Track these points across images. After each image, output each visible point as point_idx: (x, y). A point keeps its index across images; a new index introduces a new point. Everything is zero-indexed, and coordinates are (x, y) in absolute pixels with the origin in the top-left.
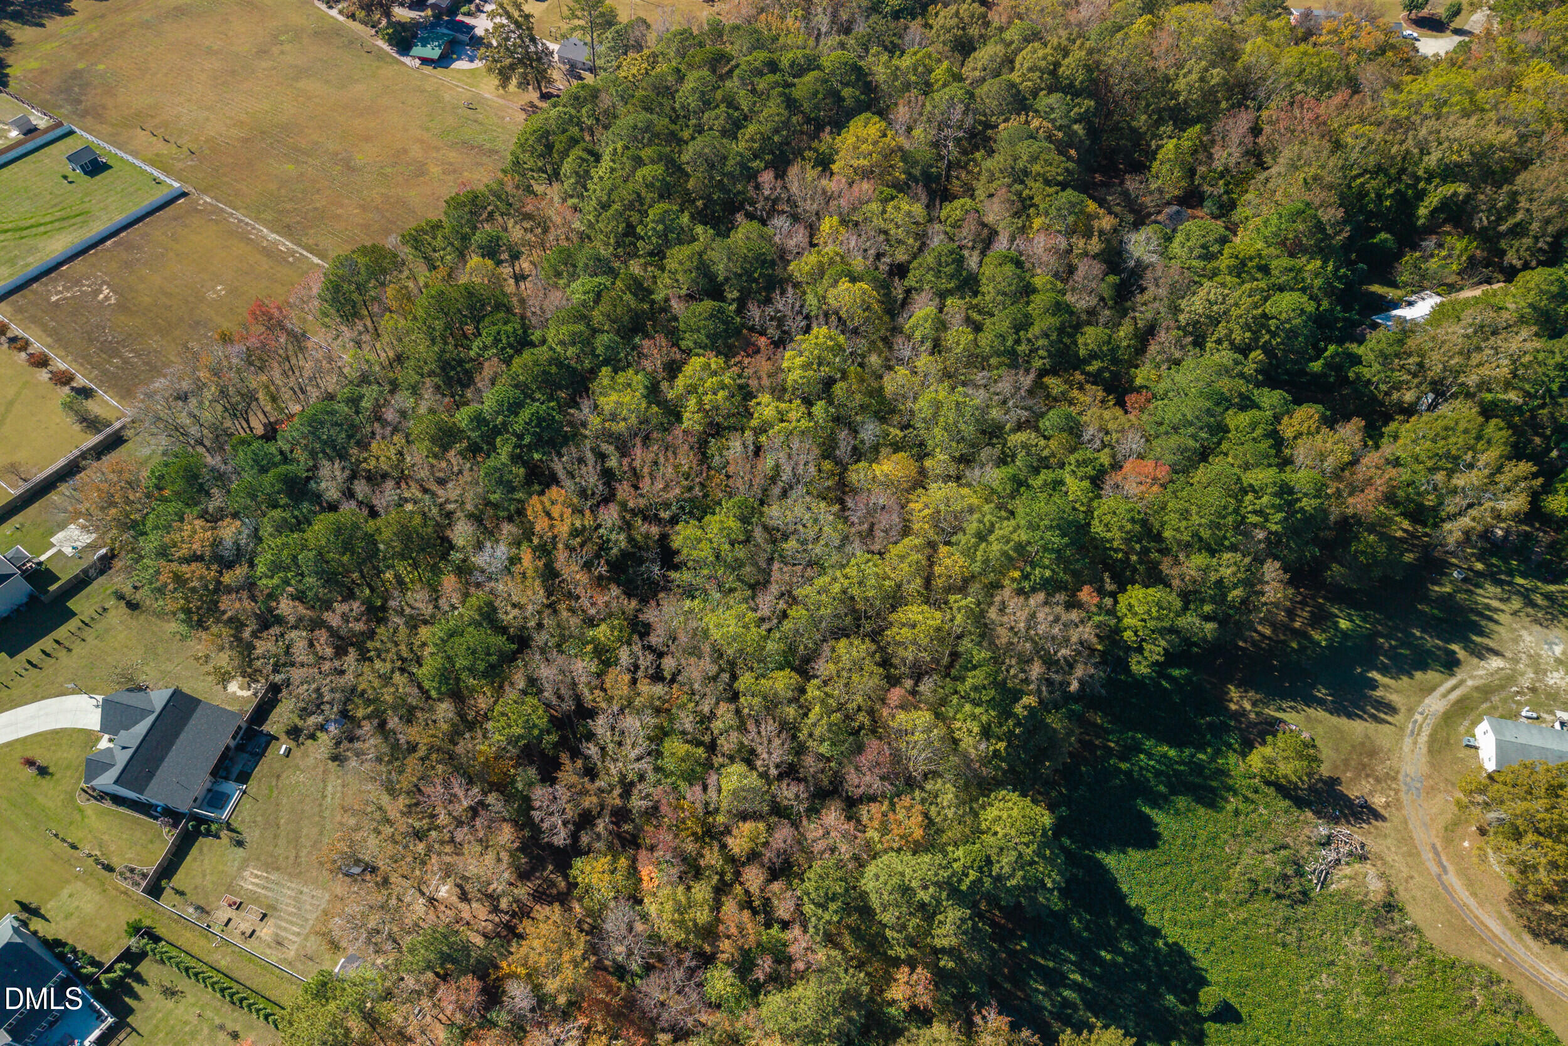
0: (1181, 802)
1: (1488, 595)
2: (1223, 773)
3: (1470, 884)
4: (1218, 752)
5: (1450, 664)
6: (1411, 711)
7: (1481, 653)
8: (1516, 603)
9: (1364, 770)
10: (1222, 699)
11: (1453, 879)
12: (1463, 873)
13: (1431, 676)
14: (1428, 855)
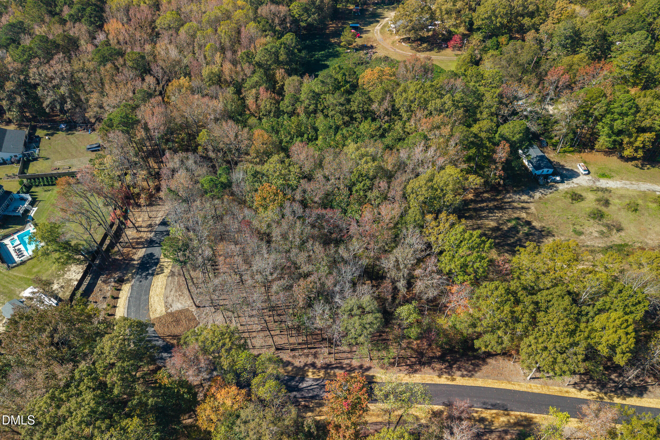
0: (331, 59)
1: (379, 11)
2: (337, 51)
3: (402, 50)
4: (334, 49)
5: (378, 22)
6: (373, 30)
7: (384, 18)
8: (386, 10)
9: (368, 41)
10: (330, 42)
11: (397, 50)
12: (399, 49)
13: (374, 24)
14: (390, 49)
